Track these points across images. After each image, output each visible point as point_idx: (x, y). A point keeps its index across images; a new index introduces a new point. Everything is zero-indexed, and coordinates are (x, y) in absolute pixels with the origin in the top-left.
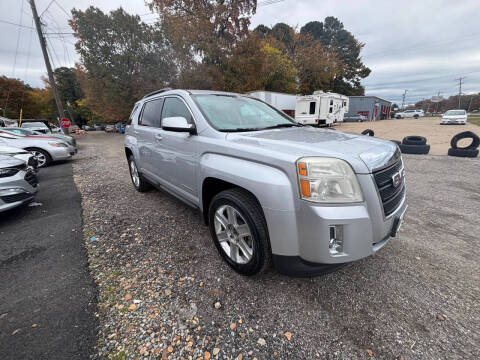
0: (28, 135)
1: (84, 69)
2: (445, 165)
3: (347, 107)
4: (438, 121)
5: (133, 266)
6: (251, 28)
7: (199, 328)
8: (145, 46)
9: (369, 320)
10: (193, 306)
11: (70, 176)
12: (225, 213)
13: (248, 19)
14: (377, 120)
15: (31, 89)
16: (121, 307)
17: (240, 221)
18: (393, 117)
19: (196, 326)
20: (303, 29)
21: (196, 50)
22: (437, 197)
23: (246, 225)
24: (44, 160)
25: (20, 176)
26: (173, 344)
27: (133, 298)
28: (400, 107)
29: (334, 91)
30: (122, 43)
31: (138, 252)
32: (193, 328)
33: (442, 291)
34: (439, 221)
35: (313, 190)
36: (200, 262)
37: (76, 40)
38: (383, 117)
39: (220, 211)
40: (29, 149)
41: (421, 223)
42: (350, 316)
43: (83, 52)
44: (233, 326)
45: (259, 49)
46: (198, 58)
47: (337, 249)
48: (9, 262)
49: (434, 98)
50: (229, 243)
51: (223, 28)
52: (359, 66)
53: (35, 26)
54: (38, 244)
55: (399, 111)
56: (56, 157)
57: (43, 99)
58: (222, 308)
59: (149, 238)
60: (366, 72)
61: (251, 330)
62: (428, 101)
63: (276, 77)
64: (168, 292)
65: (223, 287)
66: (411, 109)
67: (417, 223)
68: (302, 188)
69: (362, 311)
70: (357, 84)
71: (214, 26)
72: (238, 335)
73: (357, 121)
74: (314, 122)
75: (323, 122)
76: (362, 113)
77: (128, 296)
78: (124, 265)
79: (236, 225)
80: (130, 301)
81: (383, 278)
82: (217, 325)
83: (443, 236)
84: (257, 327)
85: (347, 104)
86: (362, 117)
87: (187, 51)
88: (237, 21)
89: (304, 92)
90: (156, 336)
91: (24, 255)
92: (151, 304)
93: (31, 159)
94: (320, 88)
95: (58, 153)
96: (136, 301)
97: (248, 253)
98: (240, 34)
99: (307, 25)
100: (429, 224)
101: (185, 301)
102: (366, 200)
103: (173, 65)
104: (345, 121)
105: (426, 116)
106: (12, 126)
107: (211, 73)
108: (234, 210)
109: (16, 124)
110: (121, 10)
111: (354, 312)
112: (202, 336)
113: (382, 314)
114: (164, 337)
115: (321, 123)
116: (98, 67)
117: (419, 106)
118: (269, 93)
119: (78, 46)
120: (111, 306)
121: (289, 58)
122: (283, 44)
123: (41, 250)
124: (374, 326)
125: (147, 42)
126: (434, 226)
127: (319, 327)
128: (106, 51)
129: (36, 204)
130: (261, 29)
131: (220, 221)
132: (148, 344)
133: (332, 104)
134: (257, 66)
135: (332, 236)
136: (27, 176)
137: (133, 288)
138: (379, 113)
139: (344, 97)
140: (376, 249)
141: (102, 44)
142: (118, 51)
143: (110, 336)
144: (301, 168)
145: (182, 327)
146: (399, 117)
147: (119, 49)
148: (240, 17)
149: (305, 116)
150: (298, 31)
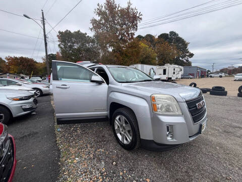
0: (33, 82)
1: (61, 55)
2: (235, 102)
3: (183, 72)
4: (233, 79)
5: (76, 143)
6: (135, 36)
7: (105, 173)
8: (87, 45)
9: (189, 176)
10: (103, 163)
11: (50, 101)
12: (119, 119)
13: (133, 33)
14: (199, 78)
15: (37, 63)
16: (70, 161)
17: (126, 123)
18: (208, 76)
19: (104, 172)
20: (159, 37)
21: (110, 46)
22: (230, 117)
23: (129, 125)
24: (39, 94)
25: (31, 100)
26: (93, 179)
27: (75, 157)
28: (211, 71)
29: (176, 64)
30: (78, 43)
31: (78, 137)
32: (102, 173)
33: (230, 165)
34: (231, 130)
35: (158, 108)
36: (107, 143)
37: (59, 43)
38: (202, 76)
39: (117, 118)
40: (34, 89)
41: (220, 130)
42: (180, 174)
43: (61, 48)
44: (121, 174)
45: (138, 45)
46: (110, 49)
47: (171, 137)
48: (23, 138)
49: (229, 67)
50: (121, 134)
51: (122, 37)
52: (188, 52)
53: (44, 38)
54: (35, 131)
55: (211, 73)
56: (44, 93)
57: (41, 67)
58: (116, 165)
59: (84, 131)
60: (191, 55)
61: (130, 176)
62: (227, 69)
63: (146, 58)
64: (92, 156)
65: (117, 155)
66: (217, 73)
67: (219, 130)
68: (153, 107)
69: (186, 172)
70: (187, 61)
71: (118, 36)
72: (123, 178)
73: (188, 78)
74: (166, 79)
75: (170, 78)
76: (191, 75)
77: (73, 157)
78: (72, 142)
79: (124, 125)
80: (74, 159)
81: (198, 156)
82: (114, 173)
83: (232, 138)
84: (133, 175)
85: (183, 70)
86: (191, 77)
87: (105, 47)
88: (128, 34)
89: (160, 65)
90: (85, 175)
91: (29, 135)
92: (83, 161)
93: (35, 93)
94: (168, 63)
95: (46, 91)
96: (77, 159)
97: (130, 139)
98: (130, 39)
99: (161, 35)
100: (225, 131)
101: (99, 160)
102: (183, 114)
103: (99, 52)
104: (182, 78)
105: (226, 76)
106: (27, 78)
107: (116, 56)
108: (124, 117)
109: (28, 78)
110: (79, 31)
111: (182, 172)
112: (106, 177)
113: (197, 174)
114: (89, 176)
115: (169, 80)
116: (66, 54)
117: (222, 71)
118: (142, 65)
119: (59, 45)
120: (66, 160)
121: (153, 49)
122: (150, 43)
123: (37, 133)
124: (192, 180)
125: (89, 43)
126: (227, 132)
127: (163, 178)
128: (71, 47)
129: (35, 113)
130: (139, 37)
131: (117, 123)
132: (81, 179)
133: (174, 70)
134: (138, 53)
135: (168, 130)
136: (34, 100)
137: (76, 153)
138: (200, 74)
139: (180, 67)
140: (191, 139)
141: (69, 44)
142: (75, 47)
143: (65, 174)
144: (153, 99)
145: (97, 172)
146: (211, 77)
147: (76, 46)
148: (130, 32)
149: (161, 76)
150: (157, 37)
